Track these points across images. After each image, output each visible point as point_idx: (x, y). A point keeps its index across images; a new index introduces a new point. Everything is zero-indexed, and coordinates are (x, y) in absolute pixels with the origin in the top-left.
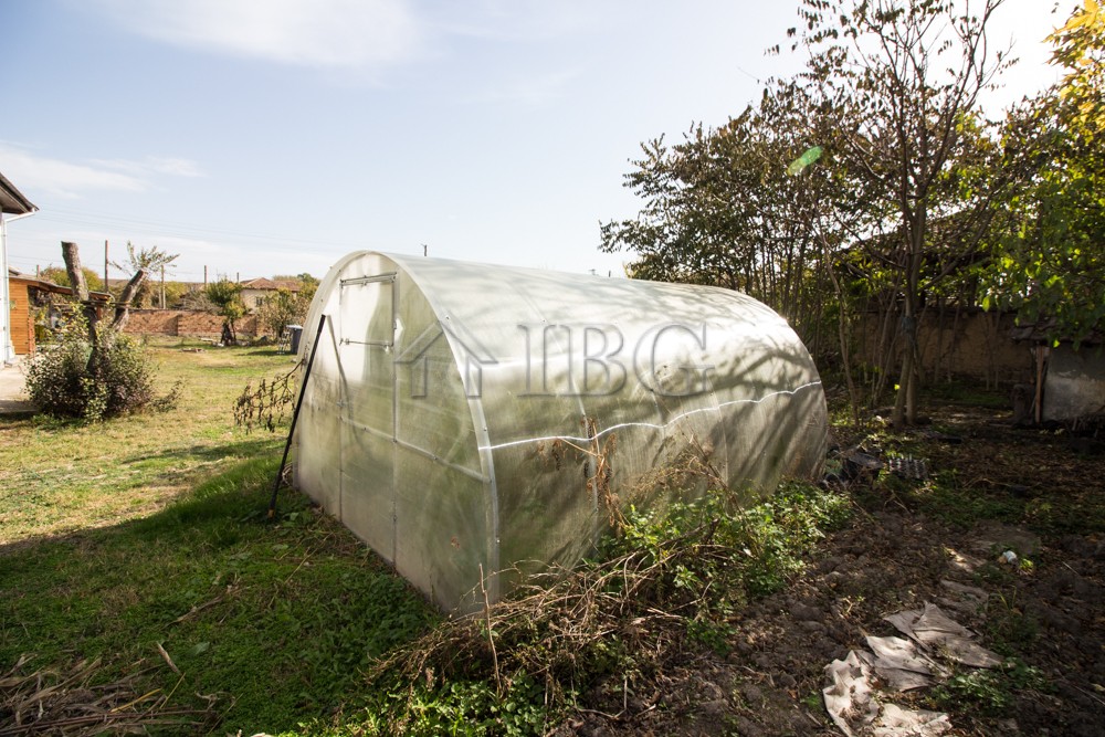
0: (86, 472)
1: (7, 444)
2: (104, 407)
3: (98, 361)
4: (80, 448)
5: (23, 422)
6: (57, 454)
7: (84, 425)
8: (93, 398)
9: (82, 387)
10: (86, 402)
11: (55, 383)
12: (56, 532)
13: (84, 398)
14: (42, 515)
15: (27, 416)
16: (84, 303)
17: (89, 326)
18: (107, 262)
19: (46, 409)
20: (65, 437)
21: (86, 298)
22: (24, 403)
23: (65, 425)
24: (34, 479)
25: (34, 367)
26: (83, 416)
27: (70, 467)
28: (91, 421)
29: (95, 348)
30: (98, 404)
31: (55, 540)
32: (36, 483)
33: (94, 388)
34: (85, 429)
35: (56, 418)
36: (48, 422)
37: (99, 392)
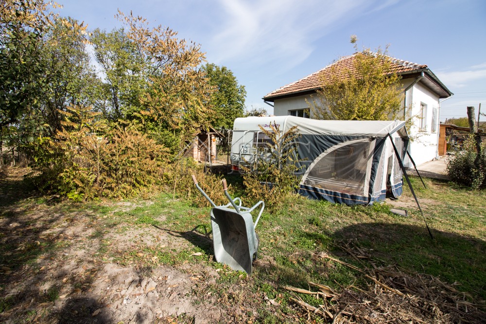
0: (474, 212)
1: (438, 191)
2: (481, 183)
3: (480, 161)
4: (470, 200)
5: (445, 183)
6: (459, 201)
7: (471, 190)
8: (476, 178)
9: (471, 173)
10: (472, 180)
11: (459, 169)
12: (464, 235)
13: (472, 178)
14: (457, 225)
15: (446, 181)
16: (476, 134)
17: (477, 144)
18: (479, 113)
19: (454, 180)
20: (463, 194)
21: (477, 132)
22: (445, 175)
23: (462, 188)
24: (451, 208)
25: (450, 161)
26: (470, 186)
27: (466, 208)
28: (474, 189)
29: (479, 155)
30: (478, 181)
31: (463, 238)
32: (452, 210)
33: (478, 174)
34: (471, 192)
35: (458, 184)
36: (454, 185)
37: (480, 176)
